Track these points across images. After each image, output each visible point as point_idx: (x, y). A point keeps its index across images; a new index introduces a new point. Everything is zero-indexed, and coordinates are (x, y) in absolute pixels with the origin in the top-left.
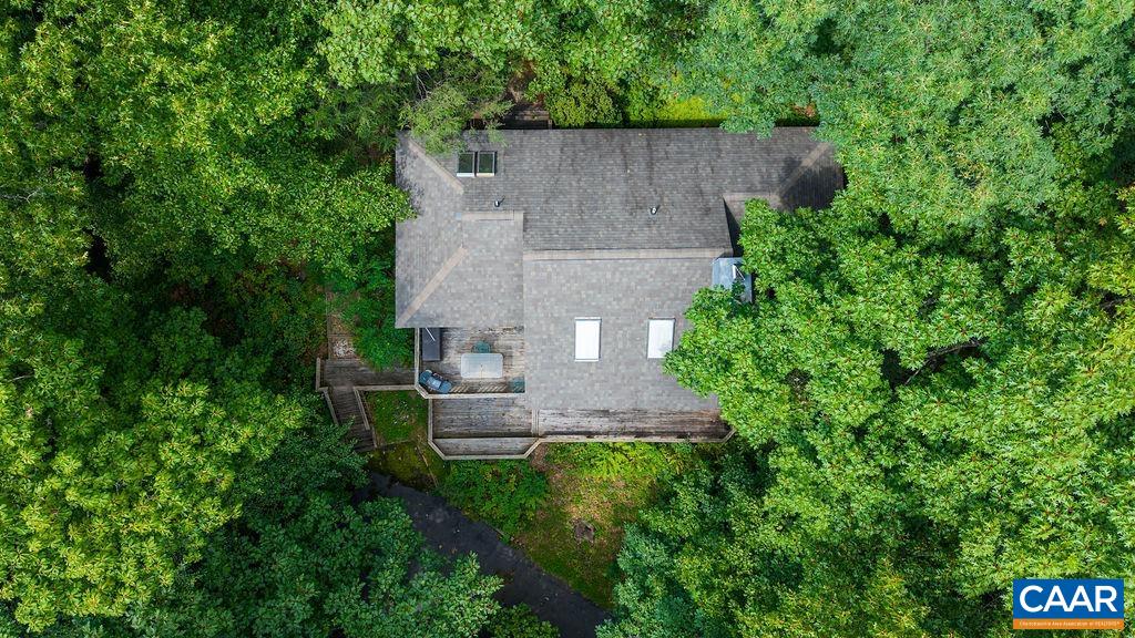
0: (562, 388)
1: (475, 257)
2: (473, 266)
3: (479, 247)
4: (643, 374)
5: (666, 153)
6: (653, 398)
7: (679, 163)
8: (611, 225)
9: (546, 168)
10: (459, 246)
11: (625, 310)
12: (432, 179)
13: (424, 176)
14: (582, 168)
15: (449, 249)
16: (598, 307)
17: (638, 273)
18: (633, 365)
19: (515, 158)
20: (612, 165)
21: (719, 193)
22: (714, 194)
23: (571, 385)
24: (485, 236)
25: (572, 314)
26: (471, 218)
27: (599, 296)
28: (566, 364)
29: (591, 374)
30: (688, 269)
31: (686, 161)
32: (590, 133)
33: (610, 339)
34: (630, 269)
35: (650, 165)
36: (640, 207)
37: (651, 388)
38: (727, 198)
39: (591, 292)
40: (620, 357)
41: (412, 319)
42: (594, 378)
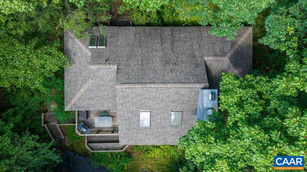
0: (135, 137)
1: (97, 83)
2: (96, 87)
3: (98, 79)
4: (168, 132)
5: (179, 38)
6: (172, 141)
7: (185, 42)
8: (155, 71)
9: (128, 44)
10: (89, 79)
11: (161, 108)
12: (78, 48)
13: (75, 47)
14: (143, 44)
15: (85, 79)
16: (149, 107)
17: (166, 93)
18: (164, 128)
19: (115, 39)
20: (156, 43)
21: (202, 57)
22: (200, 57)
23: (138, 136)
24: (100, 75)
25: (138, 109)
26: (94, 67)
27: (150, 102)
28: (136, 128)
29: (147, 132)
30: (189, 92)
31: (188, 41)
32: (147, 28)
33: (155, 119)
34: (163, 92)
35: (173, 43)
36: (167, 63)
37: (171, 137)
38: (206, 59)
39: (146, 101)
40: (159, 126)
41: (71, 107)
42: (148, 133)
